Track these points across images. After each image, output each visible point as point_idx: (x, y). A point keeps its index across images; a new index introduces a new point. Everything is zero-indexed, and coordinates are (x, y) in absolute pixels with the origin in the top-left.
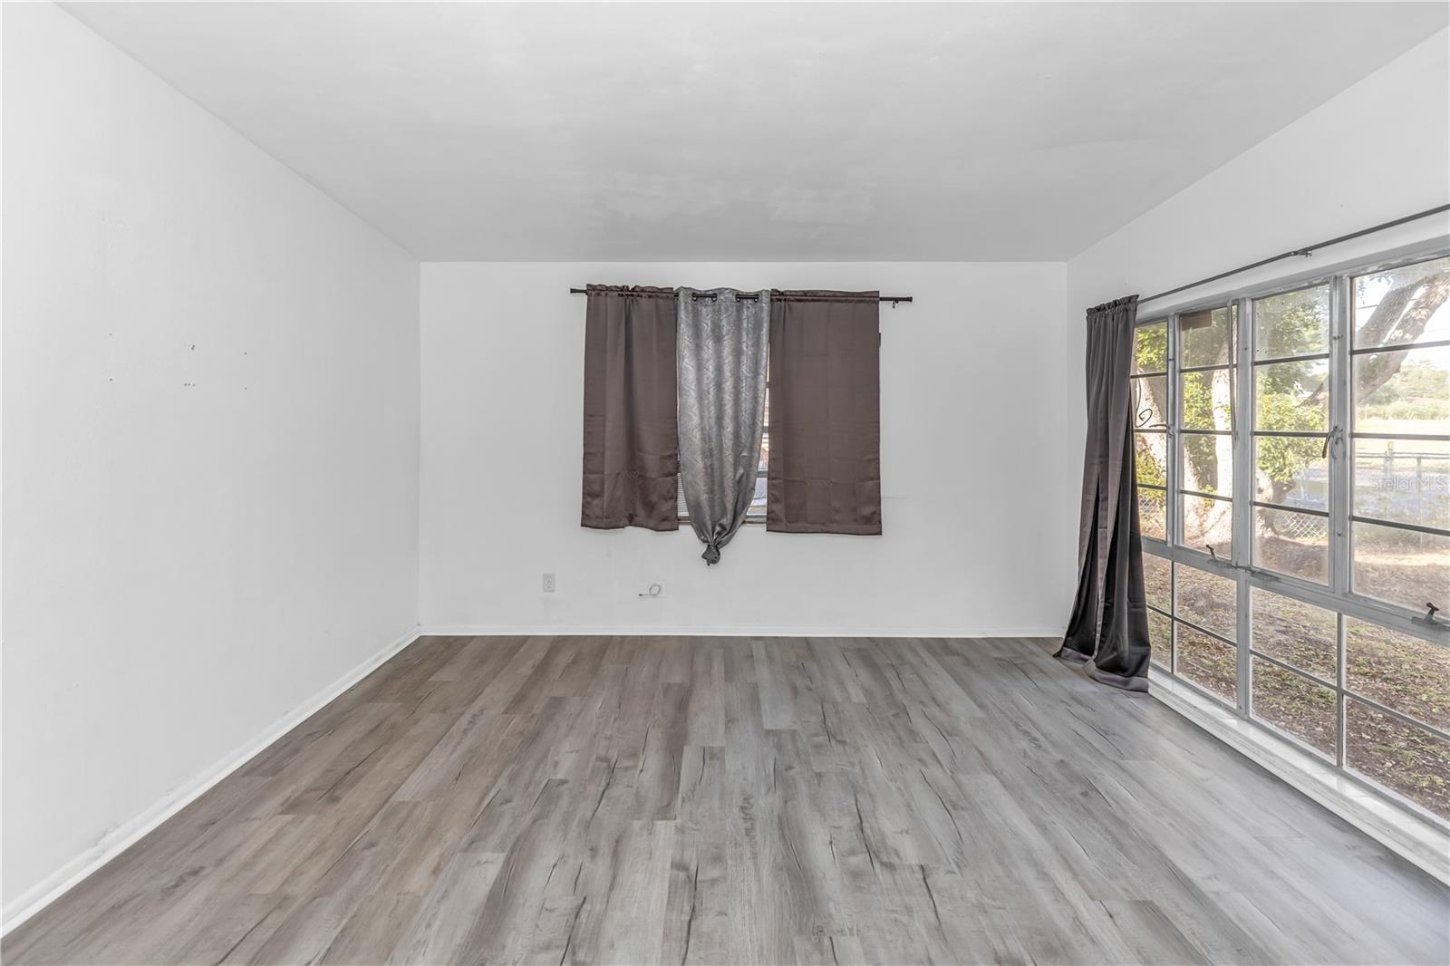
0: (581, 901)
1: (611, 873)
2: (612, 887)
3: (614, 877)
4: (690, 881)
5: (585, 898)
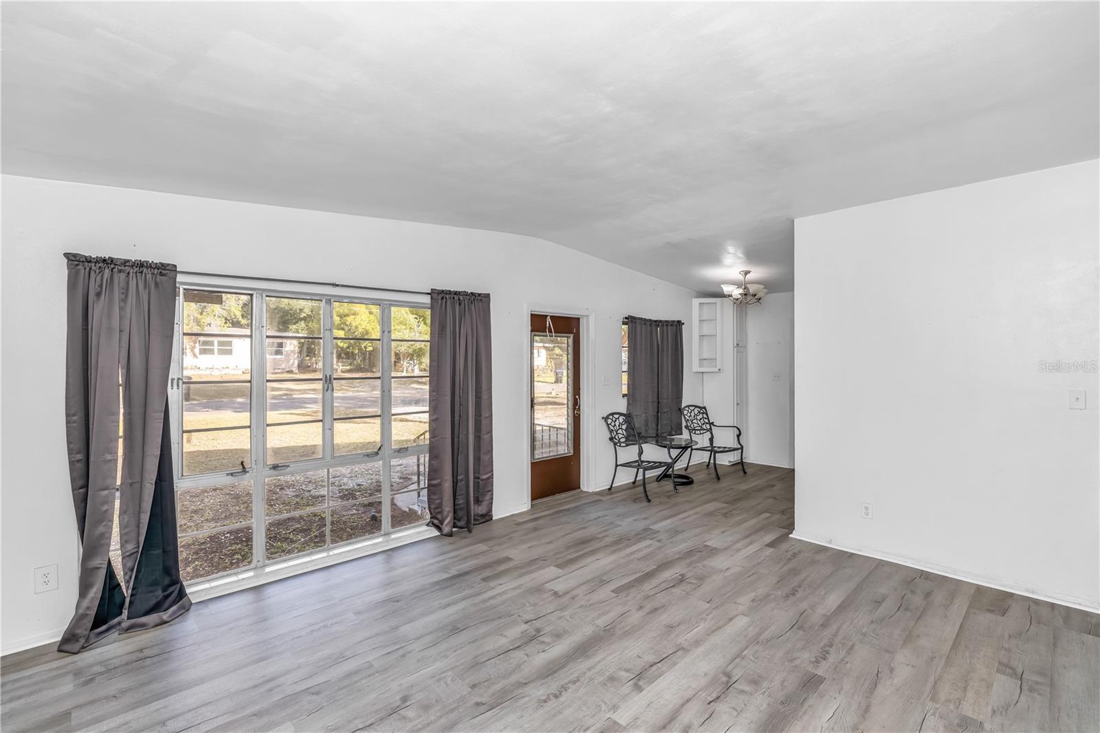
0: (712, 703)
1: (684, 708)
2: (688, 701)
3: (683, 705)
4: (640, 677)
5: (709, 704)
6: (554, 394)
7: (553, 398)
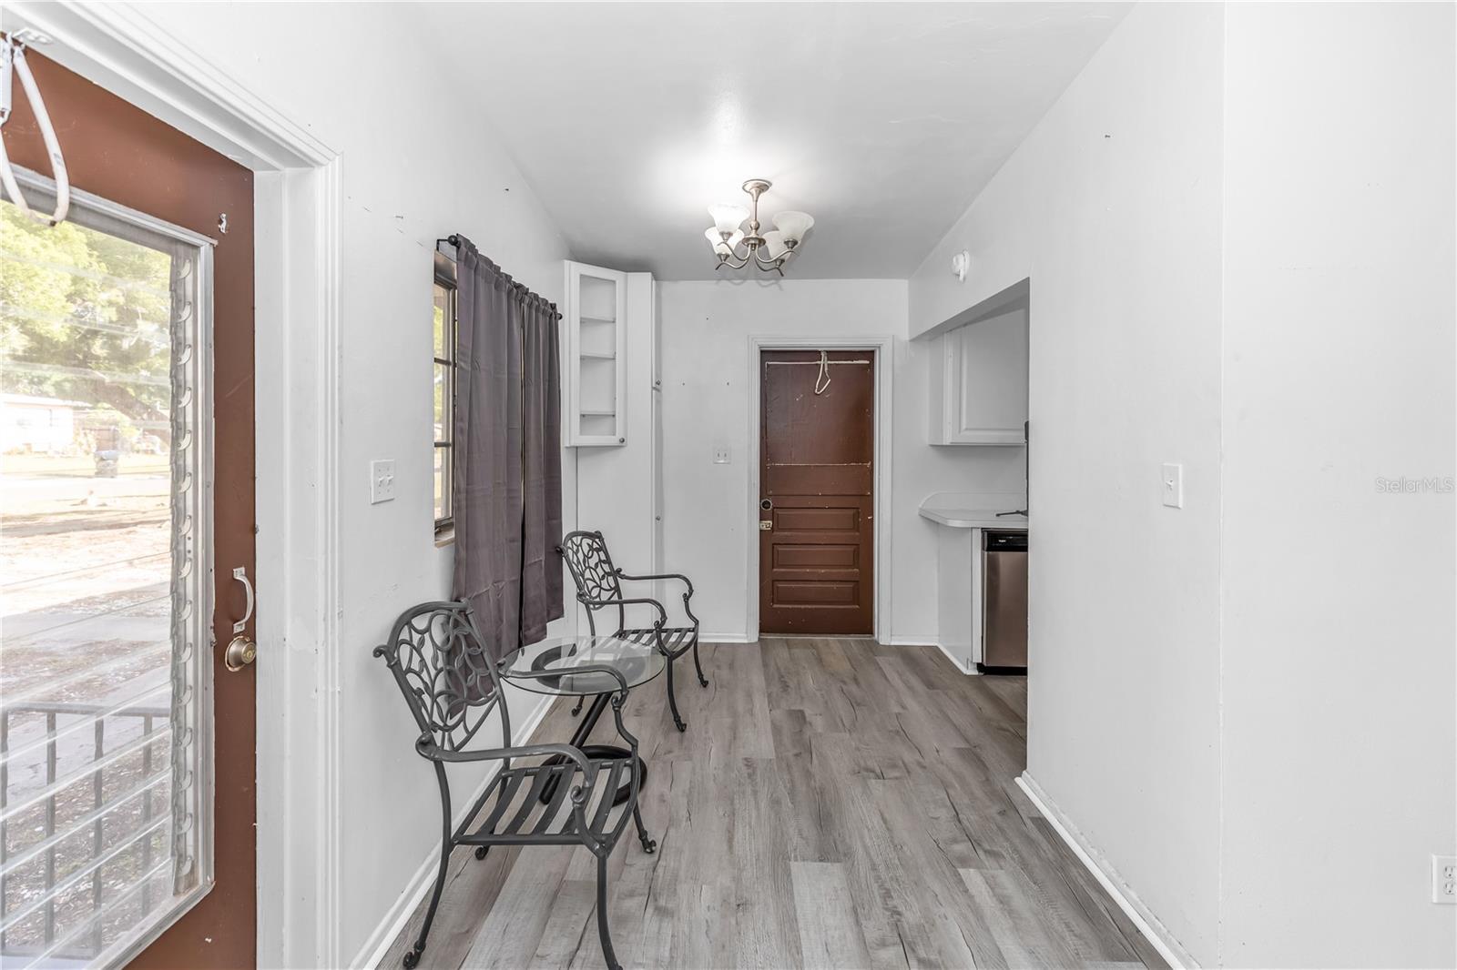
6: (92, 504)
7: (91, 512)
